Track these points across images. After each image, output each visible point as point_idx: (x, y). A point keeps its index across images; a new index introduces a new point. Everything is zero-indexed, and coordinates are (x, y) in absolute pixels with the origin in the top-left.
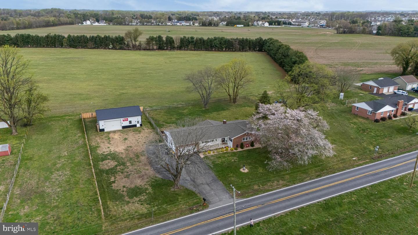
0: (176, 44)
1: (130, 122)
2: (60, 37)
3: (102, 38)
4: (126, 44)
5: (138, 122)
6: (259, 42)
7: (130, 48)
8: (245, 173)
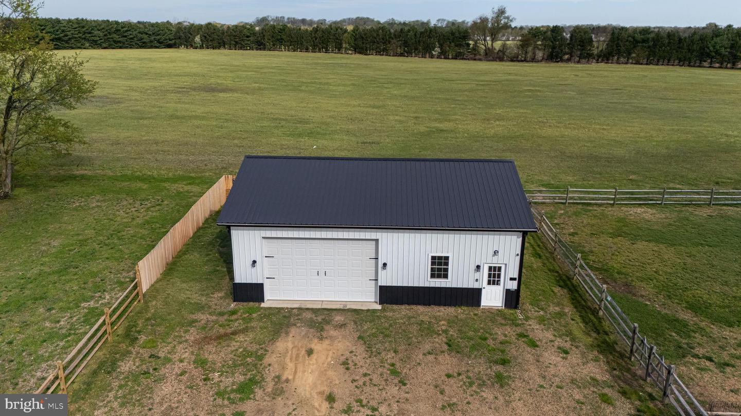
1: (440, 266)
2: (339, 30)
3: (421, 32)
5: (494, 276)
7: (478, 57)
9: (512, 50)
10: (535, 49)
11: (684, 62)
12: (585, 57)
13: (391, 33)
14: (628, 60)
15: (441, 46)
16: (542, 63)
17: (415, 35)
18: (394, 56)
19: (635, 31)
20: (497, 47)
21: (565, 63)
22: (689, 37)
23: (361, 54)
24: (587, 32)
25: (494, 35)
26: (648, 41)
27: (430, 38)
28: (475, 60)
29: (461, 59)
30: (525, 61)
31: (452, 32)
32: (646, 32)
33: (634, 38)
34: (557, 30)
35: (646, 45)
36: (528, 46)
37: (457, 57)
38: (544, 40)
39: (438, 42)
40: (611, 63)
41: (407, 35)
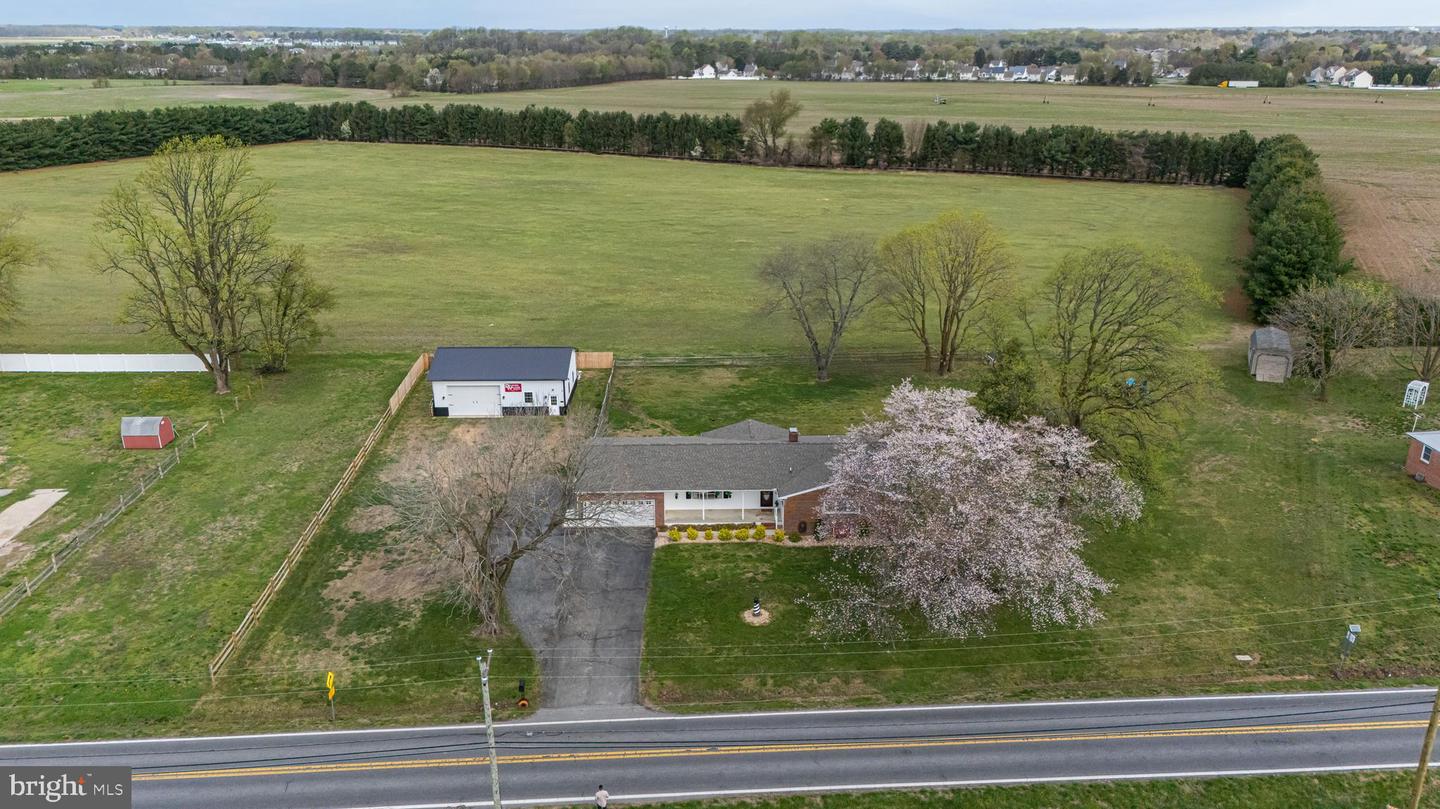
0: (911, 148)
1: (529, 397)
2: (558, 117)
3: (675, 124)
4: (746, 143)
5: (554, 401)
6: (1234, 150)
7: (755, 160)
8: (750, 626)
9: (801, 151)
10: (830, 152)
11: (1018, 171)
12: (895, 162)
13: (633, 123)
14: (950, 166)
15: (703, 145)
16: (838, 170)
17: (667, 126)
18: (639, 156)
19: (957, 127)
20: (781, 142)
21: (867, 171)
22: (1023, 136)
23: (591, 152)
24: (895, 127)
25: (776, 129)
26: (971, 141)
27: (687, 131)
28: (751, 163)
29: (733, 162)
30: (817, 166)
31: (718, 123)
32: (970, 128)
33: (954, 137)
34: (857, 124)
35: (969, 147)
36: (821, 145)
37: (728, 159)
38: (840, 137)
39: (699, 137)
40: (927, 170)
41: (656, 127)
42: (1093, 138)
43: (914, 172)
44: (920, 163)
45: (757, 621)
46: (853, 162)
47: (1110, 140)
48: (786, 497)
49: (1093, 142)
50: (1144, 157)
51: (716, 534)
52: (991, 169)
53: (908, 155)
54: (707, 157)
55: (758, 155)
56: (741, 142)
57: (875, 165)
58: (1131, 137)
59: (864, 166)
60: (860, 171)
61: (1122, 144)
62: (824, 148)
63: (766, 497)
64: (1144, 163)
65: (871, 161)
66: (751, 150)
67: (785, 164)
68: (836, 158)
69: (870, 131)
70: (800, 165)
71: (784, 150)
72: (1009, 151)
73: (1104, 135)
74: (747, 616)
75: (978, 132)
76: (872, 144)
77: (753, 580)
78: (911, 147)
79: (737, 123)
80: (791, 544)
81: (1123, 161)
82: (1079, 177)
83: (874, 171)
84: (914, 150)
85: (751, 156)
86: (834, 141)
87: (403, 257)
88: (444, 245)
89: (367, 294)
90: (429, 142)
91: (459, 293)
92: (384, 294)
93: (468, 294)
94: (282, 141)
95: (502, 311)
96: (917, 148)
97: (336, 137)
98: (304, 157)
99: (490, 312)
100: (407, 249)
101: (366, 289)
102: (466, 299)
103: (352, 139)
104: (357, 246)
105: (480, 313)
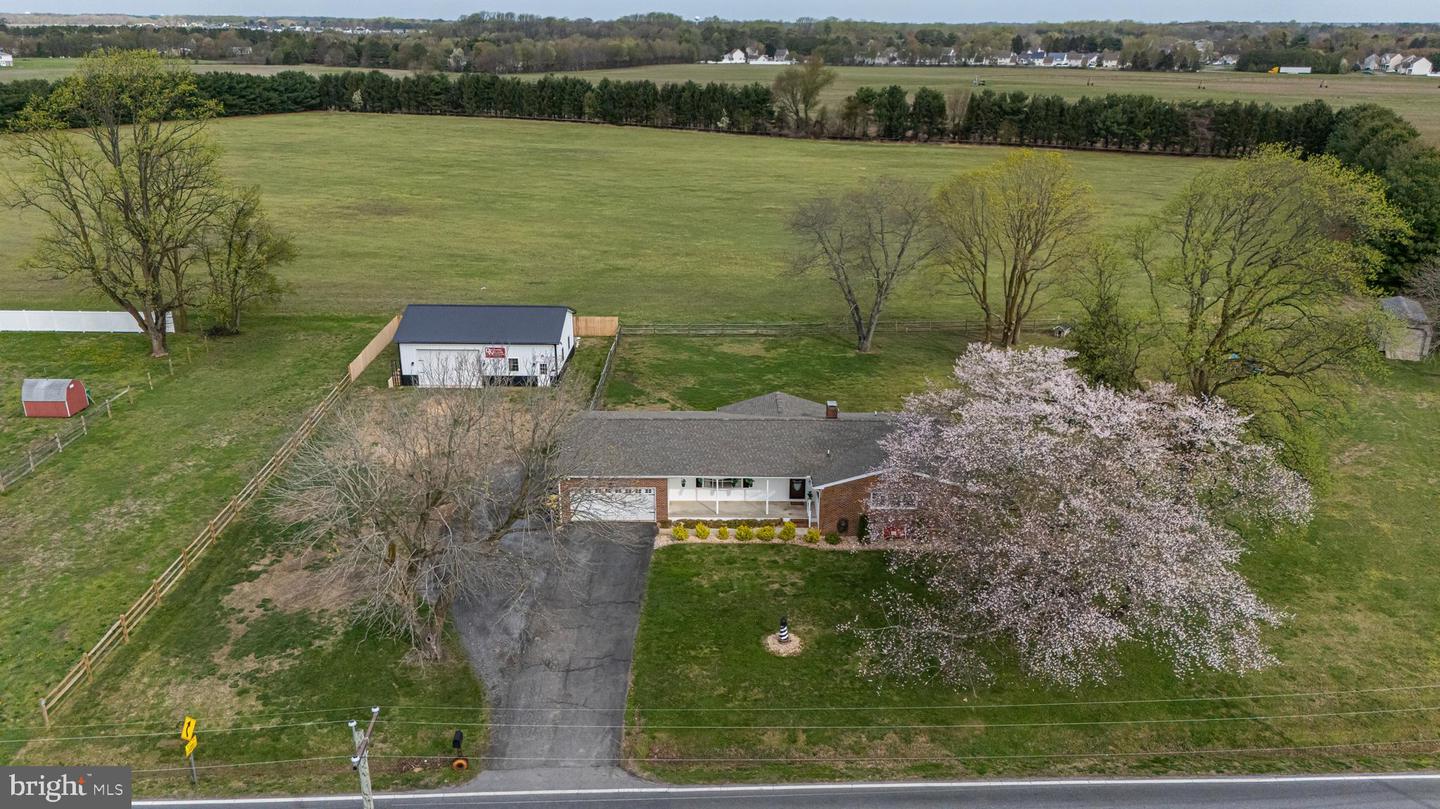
0: (954, 119)
1: (513, 364)
2: (578, 86)
3: (701, 93)
4: (776, 114)
5: (543, 368)
6: (1309, 120)
7: (786, 131)
8: (775, 657)
9: (835, 122)
10: (866, 121)
11: (1070, 143)
12: (936, 134)
13: (656, 92)
14: (995, 139)
15: (730, 115)
16: (875, 142)
17: (693, 96)
18: (662, 127)
19: (1003, 97)
20: (813, 115)
21: (905, 144)
22: (1075, 107)
23: (612, 123)
24: (937, 97)
25: (808, 98)
26: (1018, 111)
27: (714, 101)
28: (780, 135)
29: (761, 134)
30: (852, 138)
31: (746, 92)
32: (1018, 98)
33: (1000, 107)
34: (895, 93)
35: (1016, 118)
36: (856, 115)
37: (756, 131)
38: (877, 106)
39: (727, 107)
40: (971, 143)
41: (680, 97)
42: (1151, 108)
43: (957, 145)
44: (963, 135)
45: (784, 650)
46: (891, 134)
47: (1171, 111)
48: (822, 487)
49: (1154, 112)
50: (1209, 129)
51: (732, 531)
52: (1040, 142)
53: (949, 125)
54: (734, 128)
55: (789, 128)
56: (771, 113)
57: (915, 138)
58: (1194, 107)
59: (903, 138)
60: (898, 144)
61: (1185, 115)
62: (859, 119)
63: (797, 487)
64: (1209, 135)
65: (910, 133)
66: (781, 121)
67: (817, 136)
68: (872, 130)
69: (910, 100)
70: (834, 137)
71: (817, 122)
72: (1061, 122)
73: (1165, 104)
74: (772, 643)
75: (1027, 102)
76: (911, 114)
77: (778, 593)
78: (954, 117)
79: (767, 92)
80: (828, 547)
81: (1185, 133)
82: (1136, 151)
83: (913, 144)
84: (956, 122)
85: (781, 128)
86: (872, 111)
87: (395, 219)
88: (443, 208)
89: (349, 255)
90: (443, 113)
91: (452, 255)
92: (368, 255)
93: (463, 256)
94: (291, 111)
95: (498, 274)
96: (960, 121)
97: (348, 107)
98: (310, 125)
99: (485, 274)
100: (403, 211)
101: (350, 250)
102: (459, 260)
103: (364, 110)
104: (348, 208)
105: (472, 276)
